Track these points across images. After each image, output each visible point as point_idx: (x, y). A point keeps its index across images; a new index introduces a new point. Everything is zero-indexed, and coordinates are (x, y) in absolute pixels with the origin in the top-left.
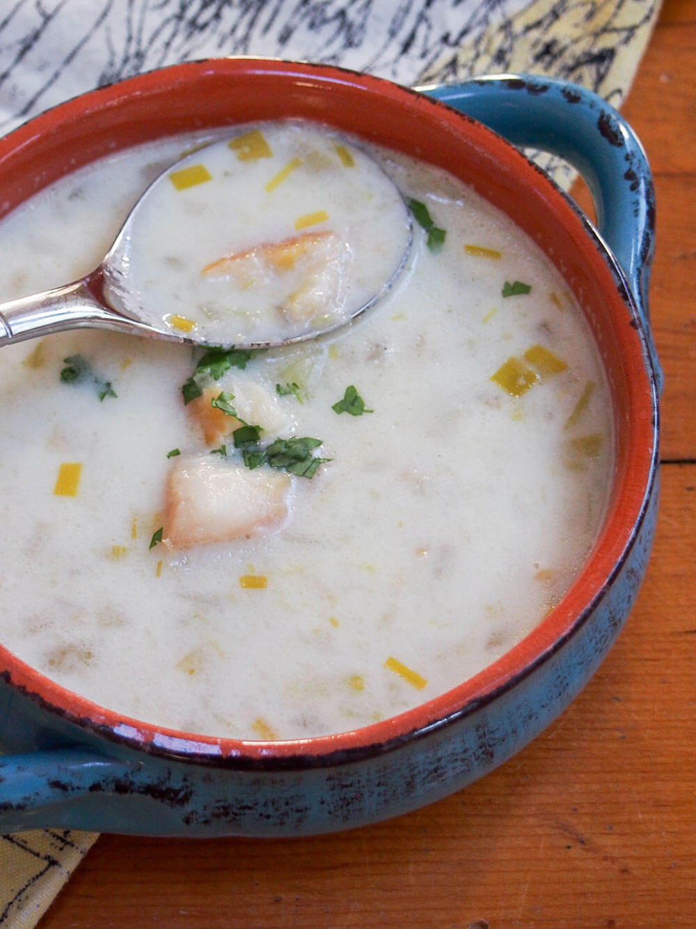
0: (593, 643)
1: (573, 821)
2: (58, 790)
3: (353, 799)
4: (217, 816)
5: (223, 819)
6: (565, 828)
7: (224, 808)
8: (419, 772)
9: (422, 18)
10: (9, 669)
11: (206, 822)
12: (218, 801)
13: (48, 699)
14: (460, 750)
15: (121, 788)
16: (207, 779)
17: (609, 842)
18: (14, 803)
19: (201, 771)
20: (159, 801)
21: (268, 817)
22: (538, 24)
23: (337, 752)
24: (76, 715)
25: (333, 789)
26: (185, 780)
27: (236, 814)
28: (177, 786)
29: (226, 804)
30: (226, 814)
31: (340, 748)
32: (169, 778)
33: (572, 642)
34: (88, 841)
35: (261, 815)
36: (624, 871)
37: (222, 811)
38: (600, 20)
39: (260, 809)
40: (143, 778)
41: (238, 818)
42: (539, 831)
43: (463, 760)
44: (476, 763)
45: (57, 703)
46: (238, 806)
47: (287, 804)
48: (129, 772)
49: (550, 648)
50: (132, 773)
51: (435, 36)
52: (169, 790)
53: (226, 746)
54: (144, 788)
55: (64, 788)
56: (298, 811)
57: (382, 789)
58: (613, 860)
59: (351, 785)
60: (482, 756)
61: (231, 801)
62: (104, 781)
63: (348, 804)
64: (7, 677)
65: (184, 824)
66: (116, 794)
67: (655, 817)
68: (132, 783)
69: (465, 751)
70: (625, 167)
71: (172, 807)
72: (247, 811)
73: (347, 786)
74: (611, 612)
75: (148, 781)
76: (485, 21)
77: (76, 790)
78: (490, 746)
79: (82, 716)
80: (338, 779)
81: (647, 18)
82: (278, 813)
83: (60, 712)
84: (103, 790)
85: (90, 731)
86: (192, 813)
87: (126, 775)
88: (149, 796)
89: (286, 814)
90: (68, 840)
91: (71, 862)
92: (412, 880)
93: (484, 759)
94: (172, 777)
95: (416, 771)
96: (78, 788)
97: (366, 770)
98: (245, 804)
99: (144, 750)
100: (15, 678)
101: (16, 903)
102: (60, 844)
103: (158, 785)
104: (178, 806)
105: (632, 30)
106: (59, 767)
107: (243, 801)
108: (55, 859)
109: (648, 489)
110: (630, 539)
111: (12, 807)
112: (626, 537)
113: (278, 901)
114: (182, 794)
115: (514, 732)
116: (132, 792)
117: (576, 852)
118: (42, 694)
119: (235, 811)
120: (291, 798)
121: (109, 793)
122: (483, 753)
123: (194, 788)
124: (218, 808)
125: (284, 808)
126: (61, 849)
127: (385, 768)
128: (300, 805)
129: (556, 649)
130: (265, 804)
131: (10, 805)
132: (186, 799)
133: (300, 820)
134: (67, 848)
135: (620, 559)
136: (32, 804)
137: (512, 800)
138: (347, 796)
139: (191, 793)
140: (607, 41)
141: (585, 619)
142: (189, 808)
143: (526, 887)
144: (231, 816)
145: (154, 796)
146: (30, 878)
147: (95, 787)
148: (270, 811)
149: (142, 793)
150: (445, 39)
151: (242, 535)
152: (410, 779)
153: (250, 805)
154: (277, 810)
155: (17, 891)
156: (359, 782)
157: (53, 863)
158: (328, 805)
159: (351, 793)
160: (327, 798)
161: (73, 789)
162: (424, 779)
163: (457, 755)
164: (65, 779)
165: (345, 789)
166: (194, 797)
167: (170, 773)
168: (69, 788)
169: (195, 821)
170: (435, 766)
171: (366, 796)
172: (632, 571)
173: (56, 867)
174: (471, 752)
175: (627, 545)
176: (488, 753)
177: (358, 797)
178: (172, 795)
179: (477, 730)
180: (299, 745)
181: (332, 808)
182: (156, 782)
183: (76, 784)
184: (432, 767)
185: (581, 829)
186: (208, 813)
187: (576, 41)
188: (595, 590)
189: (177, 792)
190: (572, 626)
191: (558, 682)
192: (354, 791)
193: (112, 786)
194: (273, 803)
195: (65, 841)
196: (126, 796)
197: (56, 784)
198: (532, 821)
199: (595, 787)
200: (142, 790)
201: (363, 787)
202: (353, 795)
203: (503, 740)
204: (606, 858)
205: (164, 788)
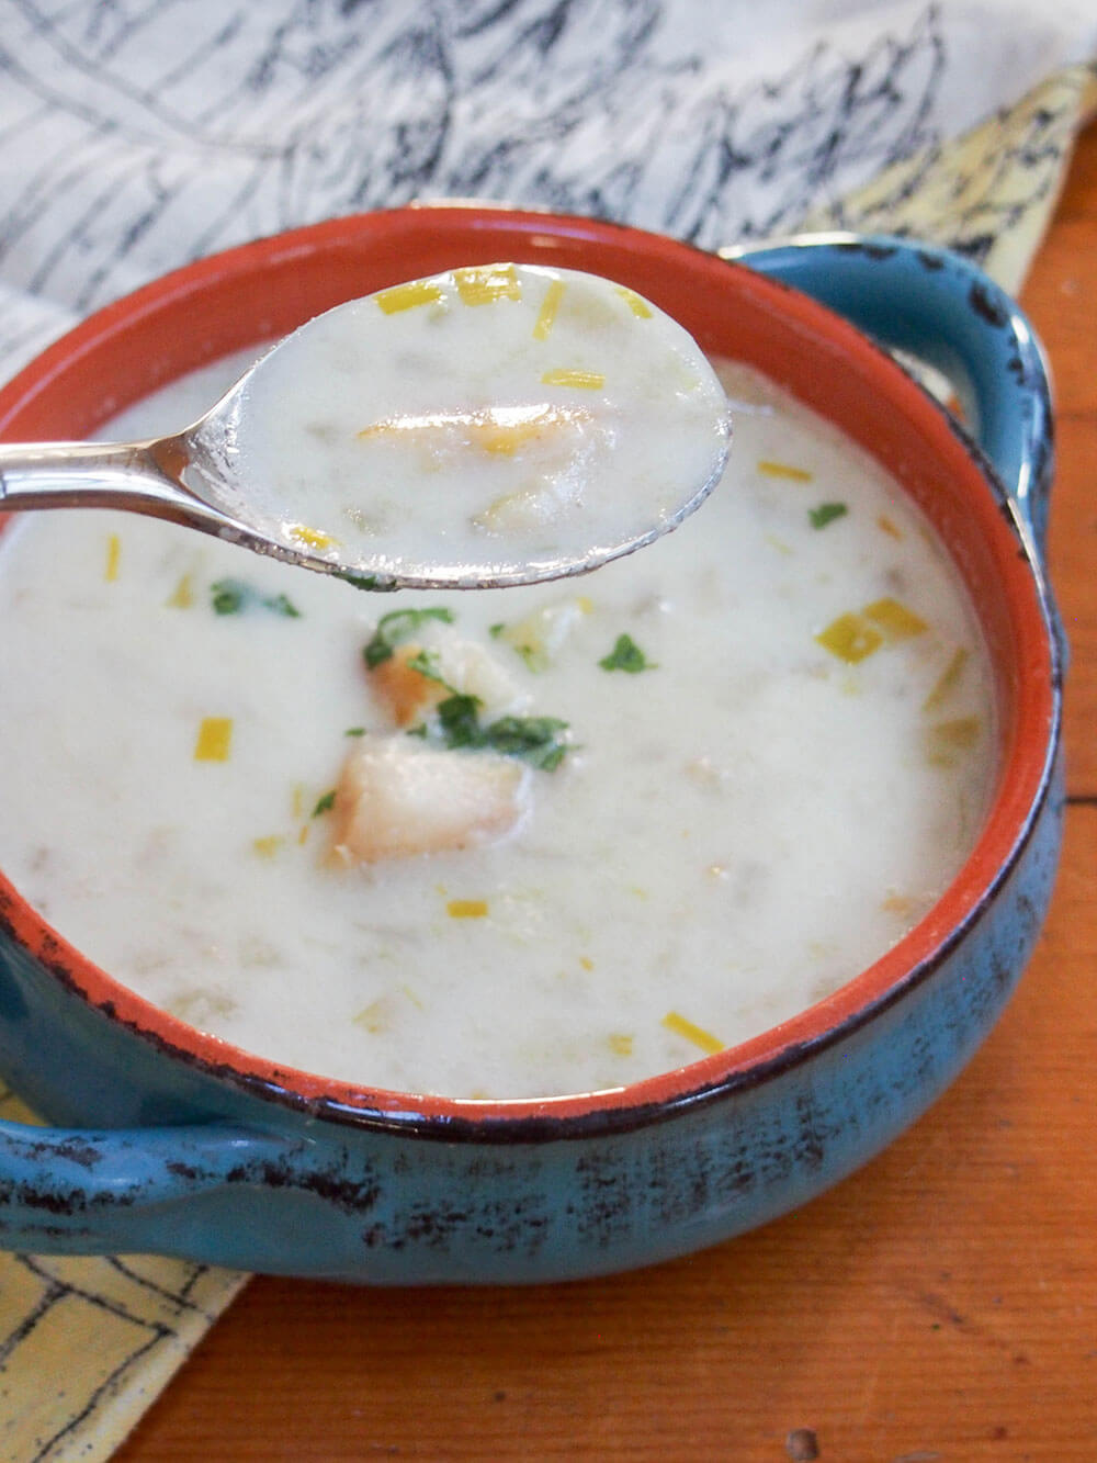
0: (969, 996)
1: (942, 1290)
2: (181, 1179)
3: (614, 1206)
4: (415, 1233)
5: (424, 1238)
6: (930, 1301)
7: (426, 1218)
8: (713, 1168)
9: (713, 201)
10: (111, 999)
11: (398, 1245)
12: (417, 1206)
13: (169, 1040)
14: (773, 1137)
15: (275, 1178)
16: (401, 1165)
17: (997, 1322)
18: (117, 1194)
19: (391, 1147)
20: (327, 1202)
21: (489, 1233)
22: (882, 206)
23: (593, 1113)
24: (211, 1062)
25: (586, 1187)
26: (368, 1169)
27: (441, 1229)
28: (356, 1179)
29: (427, 1211)
30: (427, 1229)
31: (598, 1108)
32: (344, 1165)
33: (937, 979)
34: (218, 1295)
35: (479, 1230)
36: (1020, 1360)
37: (421, 1223)
38: (973, 195)
39: (478, 1220)
40: (304, 1165)
41: (445, 1235)
42: (893, 1305)
43: (778, 1156)
44: (797, 1165)
45: (181, 1045)
46: (446, 1215)
47: (518, 1211)
48: (287, 1153)
50: (291, 1154)
51: (733, 224)
52: (345, 1185)
53: (428, 1105)
54: (308, 1180)
55: (191, 1174)
56: (536, 1224)
57: (657, 1192)
58: (1003, 1345)
59: (613, 1181)
60: (807, 1154)
61: (435, 1206)
62: (249, 1166)
63: (607, 1216)
64: (109, 1009)
65: (365, 1244)
66: (268, 1187)
67: (1065, 1287)
68: (289, 1170)
69: (781, 1141)
70: (1008, 355)
71: (348, 1213)
72: (459, 1224)
73: (606, 1183)
74: (994, 956)
75: (313, 1168)
76: (805, 204)
77: (208, 1179)
78: (819, 1138)
79: (219, 1063)
80: (595, 1169)
81: (1041, 194)
82: (505, 1227)
83: (186, 1057)
84: (248, 1180)
85: (231, 1084)
86: (378, 1226)
87: (282, 1157)
88: (315, 1193)
89: (515, 1229)
90: (189, 1300)
91: (192, 1331)
92: (702, 1370)
93: (808, 1160)
94: (350, 1163)
95: (707, 1168)
96: (211, 1175)
97: (636, 1149)
98: (455, 1210)
99: (310, 1112)
100: (121, 1012)
101: (110, 1389)
102: (174, 1306)
103: (328, 1175)
104: (357, 1214)
105: (1018, 211)
106: (184, 1145)
107: (452, 1205)
108: (169, 1326)
109: (1046, 771)
110: (1021, 836)
111: (112, 1201)
112: (1016, 833)
113: (500, 1397)
114: (363, 1192)
115: (853, 1120)
116: (290, 1184)
117: (949, 1333)
118: (161, 1033)
119: (440, 1222)
120: (525, 1200)
121: (257, 1185)
122: (808, 1149)
123: (381, 1184)
124: (415, 1218)
125: (514, 1219)
126: (177, 1313)
127: (663, 1154)
128: (539, 1213)
129: (915, 982)
130: (486, 1211)
131: (111, 1196)
132: (368, 1201)
133: (536, 1242)
134: (185, 1312)
135: (1006, 863)
136: (143, 1197)
137: (851, 1261)
138: (607, 1202)
139: (377, 1190)
140: (982, 225)
141: (956, 943)
142: (373, 1216)
143: (873, 1383)
144: (435, 1231)
145: (322, 1193)
146: (131, 1354)
147: (236, 1175)
148: (494, 1225)
149: (303, 1186)
150: (747, 229)
151: (453, 844)
152: (699, 1180)
153: (463, 1211)
154: (503, 1221)
155: (110, 1371)
156: (625, 1176)
157: (164, 1332)
158: (579, 1216)
159: (611, 1196)
160: (578, 1204)
161: (203, 1177)
162: (720, 1181)
163: (769, 1145)
164: (191, 1161)
165: (605, 1189)
166: (380, 1199)
167: (345, 1156)
168: (198, 1176)
169: (380, 1241)
170: (738, 1159)
171: (635, 1202)
172: (1025, 903)
173: (170, 1337)
174: (788, 1144)
175: (1017, 844)
176: (814, 1151)
177: (623, 1205)
178: (349, 1193)
179: (799, 1108)
180: (537, 1106)
181: (584, 1221)
182: (325, 1170)
183: (208, 1167)
184: (732, 1162)
185: (953, 1302)
186: (401, 1226)
187: (938, 225)
188: (970, 903)
189: (356, 1189)
190: (937, 950)
191: (918, 1049)
192: (619, 1193)
193: (261, 1174)
194: (498, 1209)
195: (183, 1301)
196: (283, 1189)
197: (179, 1169)
198: (881, 1291)
199: (974, 1244)
200: (304, 1181)
201: (631, 1186)
202: (615, 1199)
203: (838, 1132)
204: (992, 1343)
205: (337, 1181)
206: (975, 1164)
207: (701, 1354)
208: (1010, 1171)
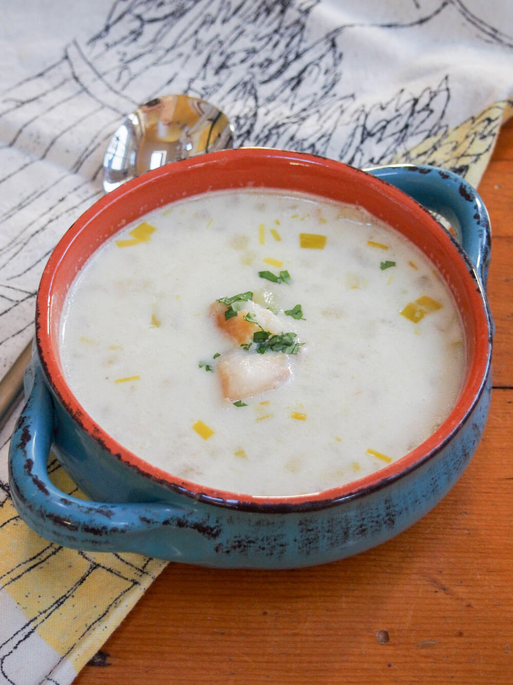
0: (453, 462)
1: (439, 577)
2: (145, 523)
3: (313, 540)
4: (234, 547)
5: (238, 550)
6: (434, 581)
7: (239, 542)
8: (352, 526)
9: (358, 149)
10: (120, 452)
11: (228, 552)
12: (235, 537)
13: (142, 469)
14: (375, 515)
15: (181, 524)
16: (230, 521)
17: (460, 591)
18: (120, 528)
19: (227, 513)
20: (201, 534)
21: (263, 549)
22: (425, 153)
23: (306, 502)
24: (158, 477)
25: (302, 531)
26: (217, 522)
27: (245, 546)
28: (212, 526)
29: (240, 539)
30: (239, 546)
31: (308, 501)
32: (208, 520)
33: (441, 455)
34: (157, 569)
35: (260, 547)
36: (469, 606)
37: (237, 544)
38: (460, 150)
39: (260, 543)
40: (193, 519)
41: (246, 549)
42: (419, 582)
43: (377, 522)
44: (384, 526)
45: (146, 471)
46: (247, 540)
47: (275, 540)
48: (186, 515)
49: (428, 454)
50: (188, 515)
51: (366, 159)
52: (208, 528)
53: (243, 497)
54: (194, 525)
55: (148, 522)
56: (282, 545)
57: (330, 535)
58: (462, 599)
59: (312, 530)
60: (388, 522)
61: (243, 537)
62: (171, 519)
63: (310, 543)
64: (119, 456)
65: (215, 551)
66: (178, 528)
67: (487, 577)
68: (187, 522)
69: (378, 516)
70: (474, 212)
71: (209, 539)
72: (252, 544)
73: (310, 530)
74: (463, 446)
75: (196, 521)
76: (395, 151)
77: (155, 524)
78: (393, 516)
79: (161, 478)
80: (305, 524)
81: (487, 150)
82: (270, 546)
83: (148, 476)
84: (171, 524)
85: (165, 487)
86: (220, 544)
87: (184, 516)
88: (196, 531)
89: (273, 547)
90: (145, 571)
91: (146, 583)
92: (344, 605)
93: (388, 524)
94: (210, 520)
95: (350, 525)
96: (156, 522)
97: (322, 517)
98: (251, 539)
99: (196, 498)
100: (123, 457)
101: (114, 605)
102: (140, 573)
103: (202, 524)
104: (212, 539)
105: (479, 155)
106: (146, 510)
107: (249, 537)
108: (137, 581)
109: (486, 375)
110: (475, 400)
111: (118, 531)
112: (473, 399)
113: (265, 613)
114: (215, 530)
115: (406, 509)
116: (187, 527)
117: (441, 594)
118: (139, 466)
119: (245, 544)
120: (278, 536)
121: (174, 526)
122: (389, 520)
123: (222, 527)
124: (235, 542)
125: (273, 543)
126: (141, 576)
127: (332, 520)
128: (283, 541)
129: (432, 456)
130: (263, 540)
131: (117, 529)
132: (215, 536)
133: (282, 552)
134: (144, 575)
135: (469, 410)
136: (130, 530)
137: (403, 565)
138: (310, 537)
139: (220, 531)
140: (464, 162)
141: (449, 440)
142: (219, 540)
143: (411, 613)
144: (243, 547)
145: (199, 531)
146: (122, 591)
147: (166, 523)
148: (265, 546)
149: (192, 528)
150: (372, 161)
152: (346, 530)
153: (254, 540)
154: (269, 544)
155: (114, 598)
156: (317, 528)
157: (135, 583)
158: (299, 543)
159: (311, 535)
160: (298, 538)
161: (153, 523)
162: (354, 531)
163: (374, 518)
164: (149, 516)
165: (309, 532)
166: (221, 534)
167: (209, 517)
168: (151, 522)
169: (221, 550)
170: (361, 522)
171: (321, 538)
172: (475, 426)
173: (138, 585)
174: (381, 517)
175: (473, 403)
176: (391, 521)
177: (316, 539)
178: (209, 531)
179: (386, 503)
180: (284, 499)
181: (301, 544)
182: (201, 521)
183: (155, 520)
184: (359, 524)
185: (443, 582)
186: (229, 545)
187: (446, 162)
188: (455, 425)
189: (212, 529)
190: (441, 443)
191: (432, 482)
192: (315, 535)
193: (176, 522)
194: (267, 539)
195: (143, 571)
196: (184, 529)
197: (144, 519)
198: (414, 577)
199: (452, 560)
200: (192, 526)
201: (319, 532)
202: (313, 537)
203: (400, 513)
204: (458, 599)
205: (205, 526)
206: (453, 529)
207: (344, 599)
208: (466, 532)
